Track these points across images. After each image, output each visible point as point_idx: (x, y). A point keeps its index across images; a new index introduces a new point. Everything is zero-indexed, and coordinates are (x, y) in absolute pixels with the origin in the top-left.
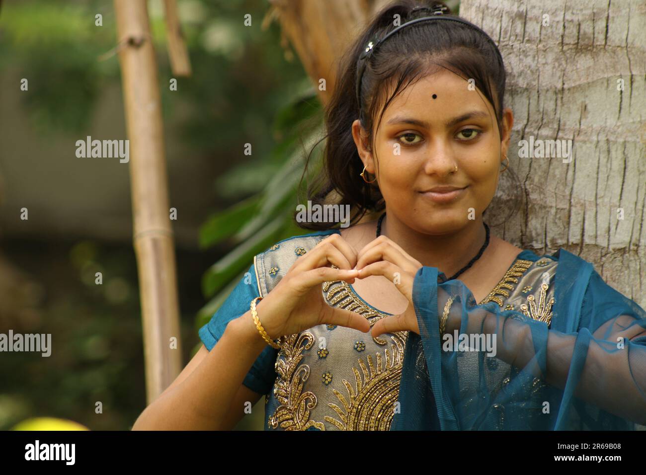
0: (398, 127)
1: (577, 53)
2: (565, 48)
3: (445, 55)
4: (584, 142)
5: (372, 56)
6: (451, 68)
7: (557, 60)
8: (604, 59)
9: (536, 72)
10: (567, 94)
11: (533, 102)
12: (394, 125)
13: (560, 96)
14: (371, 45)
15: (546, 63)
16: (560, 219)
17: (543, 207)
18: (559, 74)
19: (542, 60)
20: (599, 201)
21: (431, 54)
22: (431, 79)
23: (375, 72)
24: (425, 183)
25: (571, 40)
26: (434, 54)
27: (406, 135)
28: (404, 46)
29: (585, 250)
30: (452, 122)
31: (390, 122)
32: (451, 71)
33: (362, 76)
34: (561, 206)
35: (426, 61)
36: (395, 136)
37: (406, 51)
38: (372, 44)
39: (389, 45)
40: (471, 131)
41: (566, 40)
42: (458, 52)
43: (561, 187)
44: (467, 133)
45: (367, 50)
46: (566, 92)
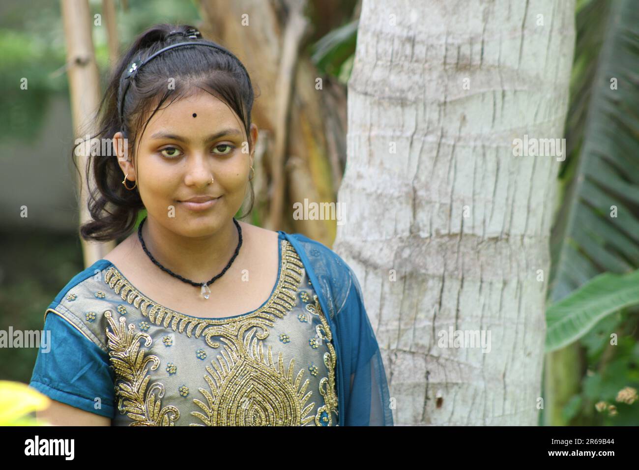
0: (160, 141)
1: (457, 71)
2: (447, 67)
3: (203, 78)
4: (464, 147)
5: (136, 76)
6: (209, 90)
7: (441, 77)
8: (480, 76)
9: (423, 88)
10: (449, 107)
11: (421, 113)
12: (158, 140)
13: (443, 108)
14: (134, 67)
15: (431, 81)
16: (443, 212)
17: (429, 202)
18: (442, 89)
19: (427, 77)
20: (477, 197)
21: (191, 77)
22: (192, 99)
23: (139, 90)
24: (185, 193)
25: (452, 61)
26: (194, 77)
27: (167, 149)
28: (166, 68)
29: (464, 238)
30: (210, 138)
31: (153, 137)
32: (210, 93)
33: (125, 93)
34: (443, 201)
35: (187, 84)
36: (156, 150)
37: (168, 73)
38: (136, 65)
39: (152, 67)
40: (225, 146)
41: (448, 61)
42: (215, 75)
43: (444, 185)
44: (222, 148)
45: (131, 71)
46: (448, 105)
